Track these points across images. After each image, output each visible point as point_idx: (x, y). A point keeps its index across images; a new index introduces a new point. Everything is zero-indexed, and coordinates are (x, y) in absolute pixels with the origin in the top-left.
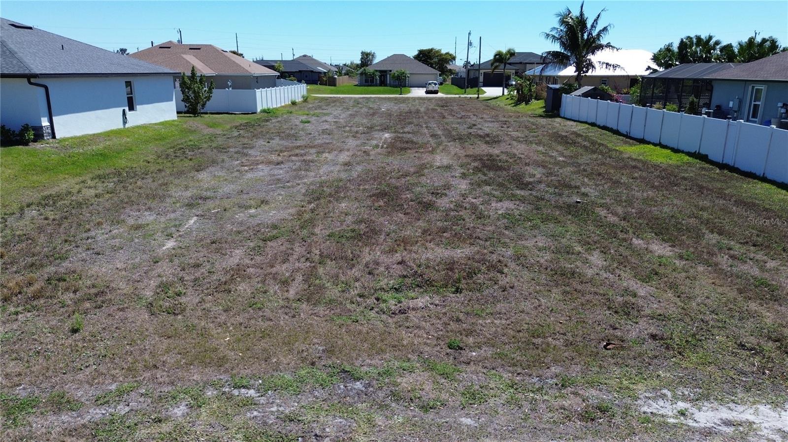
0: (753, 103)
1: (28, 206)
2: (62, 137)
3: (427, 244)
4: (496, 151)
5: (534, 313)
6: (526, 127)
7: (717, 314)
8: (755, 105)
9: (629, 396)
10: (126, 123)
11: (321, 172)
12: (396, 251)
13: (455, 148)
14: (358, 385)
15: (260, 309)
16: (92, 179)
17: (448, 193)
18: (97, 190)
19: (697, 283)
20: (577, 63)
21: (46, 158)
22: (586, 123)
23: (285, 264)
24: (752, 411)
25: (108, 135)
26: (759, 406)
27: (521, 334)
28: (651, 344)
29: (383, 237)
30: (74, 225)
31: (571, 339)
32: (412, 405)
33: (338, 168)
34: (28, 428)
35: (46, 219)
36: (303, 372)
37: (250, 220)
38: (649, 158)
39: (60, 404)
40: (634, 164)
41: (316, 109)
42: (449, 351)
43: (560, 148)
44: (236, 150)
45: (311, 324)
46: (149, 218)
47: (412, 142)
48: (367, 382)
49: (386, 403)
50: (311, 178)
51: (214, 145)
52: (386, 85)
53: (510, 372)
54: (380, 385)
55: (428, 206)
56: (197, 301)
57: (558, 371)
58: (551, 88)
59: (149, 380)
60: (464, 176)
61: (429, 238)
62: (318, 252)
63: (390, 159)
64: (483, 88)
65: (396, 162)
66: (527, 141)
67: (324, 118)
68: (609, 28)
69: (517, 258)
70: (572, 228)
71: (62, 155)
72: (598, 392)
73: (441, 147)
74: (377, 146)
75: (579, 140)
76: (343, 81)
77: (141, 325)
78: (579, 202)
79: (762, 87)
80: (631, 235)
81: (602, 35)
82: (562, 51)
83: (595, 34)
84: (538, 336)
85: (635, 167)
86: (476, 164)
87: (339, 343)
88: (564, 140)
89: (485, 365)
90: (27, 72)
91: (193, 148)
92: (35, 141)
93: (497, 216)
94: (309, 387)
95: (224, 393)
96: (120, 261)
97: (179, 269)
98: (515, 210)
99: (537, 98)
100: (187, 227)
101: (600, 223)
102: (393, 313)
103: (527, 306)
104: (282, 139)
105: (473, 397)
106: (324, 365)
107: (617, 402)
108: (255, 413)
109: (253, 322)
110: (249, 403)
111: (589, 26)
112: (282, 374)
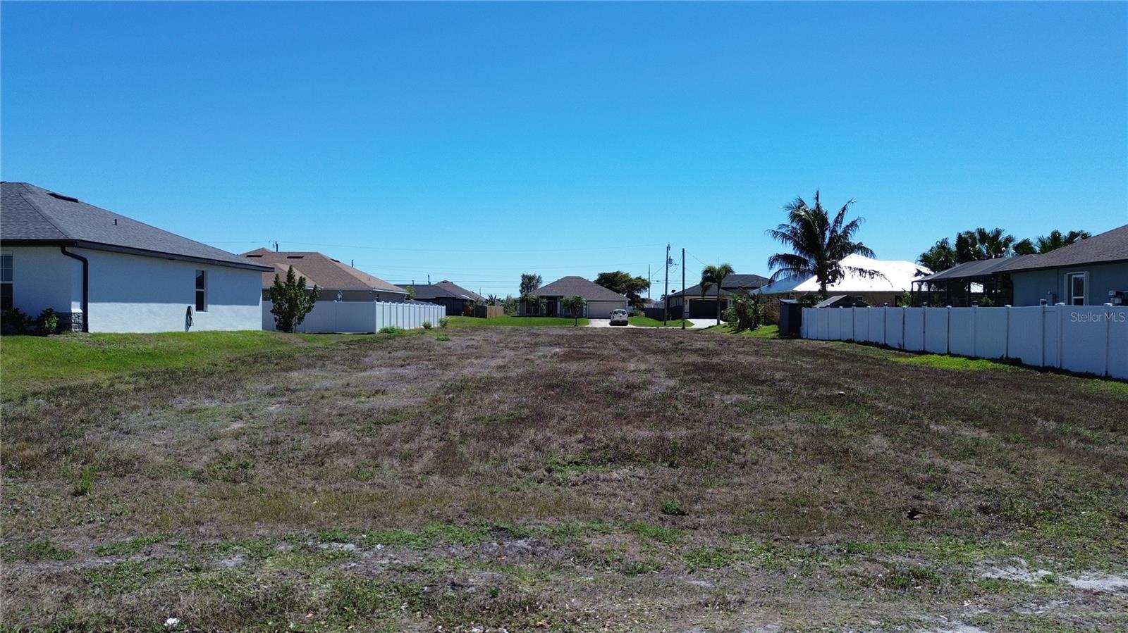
11: (464, 371)
33: (489, 369)
50: (449, 375)
52: (555, 316)
64: (690, 320)
76: (495, 312)
99: (766, 323)
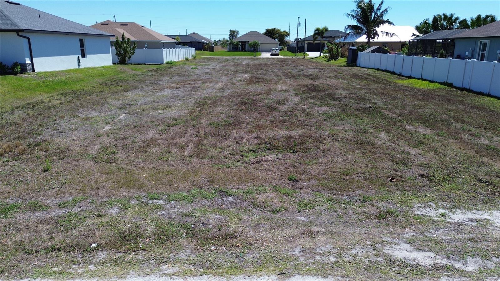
0: (481, 52)
1: (17, 108)
2: (39, 71)
3: (273, 128)
4: (316, 83)
5: (343, 163)
6: (335, 71)
7: (463, 164)
8: (482, 54)
9: (407, 206)
10: (80, 65)
11: (205, 92)
12: (254, 132)
13: (290, 81)
14: (230, 199)
15: (166, 161)
16: (58, 95)
17: (286, 103)
18: (61, 101)
19: (449, 148)
20: (367, 32)
21: (28, 82)
22: (374, 69)
23: (182, 139)
24: (488, 214)
25: (68, 72)
26: (492, 212)
27: (336, 174)
28: (421, 180)
29: (245, 125)
30: (46, 118)
31: (368, 176)
32: (266, 210)
33: (216, 90)
34: (14, 219)
35: (28, 115)
36: (194, 192)
37: (159, 115)
38: (415, 86)
39: (35, 207)
40: (405, 88)
41: (201, 63)
42: (289, 182)
43: (357, 81)
44: (150, 81)
45: (200, 168)
46: (94, 114)
47: (263, 79)
48: (236, 197)
49: (249, 209)
50: (198, 95)
51: (136, 79)
52: (245, 51)
53: (328, 193)
54: (244, 199)
55: (274, 109)
56: (126, 156)
57: (360, 193)
58: (351, 49)
59: (94, 195)
60: (296, 95)
61: (275, 125)
62: (203, 132)
63: (249, 87)
64: (307, 53)
65: (253, 88)
66: (336, 77)
67: (206, 67)
68: (388, 10)
69: (332, 136)
70: (367, 120)
71: (39, 81)
72: (387, 204)
73: (281, 81)
74: (241, 81)
75: (370, 77)
76: (217, 48)
77: (89, 168)
78: (371, 107)
79: (488, 42)
80: (405, 123)
81: (384, 14)
82: (358, 25)
83: (379, 14)
84: (347, 175)
85: (406, 90)
86: (304, 89)
87: (217, 177)
88: (360, 77)
89: (312, 189)
90: (16, 28)
91: (123, 81)
92: (21, 73)
93: (318, 114)
94: (198, 199)
95: (143, 202)
96: (76, 137)
97: (113, 140)
98: (330, 111)
99: (342, 57)
100: (119, 118)
101: (385, 118)
102: (252, 163)
103: (340, 159)
104: (179, 76)
105: (304, 206)
106: (208, 188)
107: (399, 209)
108: (163, 212)
109: (161, 167)
110: (159, 208)
111: (375, 8)
112: (181, 193)
